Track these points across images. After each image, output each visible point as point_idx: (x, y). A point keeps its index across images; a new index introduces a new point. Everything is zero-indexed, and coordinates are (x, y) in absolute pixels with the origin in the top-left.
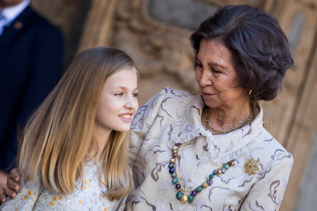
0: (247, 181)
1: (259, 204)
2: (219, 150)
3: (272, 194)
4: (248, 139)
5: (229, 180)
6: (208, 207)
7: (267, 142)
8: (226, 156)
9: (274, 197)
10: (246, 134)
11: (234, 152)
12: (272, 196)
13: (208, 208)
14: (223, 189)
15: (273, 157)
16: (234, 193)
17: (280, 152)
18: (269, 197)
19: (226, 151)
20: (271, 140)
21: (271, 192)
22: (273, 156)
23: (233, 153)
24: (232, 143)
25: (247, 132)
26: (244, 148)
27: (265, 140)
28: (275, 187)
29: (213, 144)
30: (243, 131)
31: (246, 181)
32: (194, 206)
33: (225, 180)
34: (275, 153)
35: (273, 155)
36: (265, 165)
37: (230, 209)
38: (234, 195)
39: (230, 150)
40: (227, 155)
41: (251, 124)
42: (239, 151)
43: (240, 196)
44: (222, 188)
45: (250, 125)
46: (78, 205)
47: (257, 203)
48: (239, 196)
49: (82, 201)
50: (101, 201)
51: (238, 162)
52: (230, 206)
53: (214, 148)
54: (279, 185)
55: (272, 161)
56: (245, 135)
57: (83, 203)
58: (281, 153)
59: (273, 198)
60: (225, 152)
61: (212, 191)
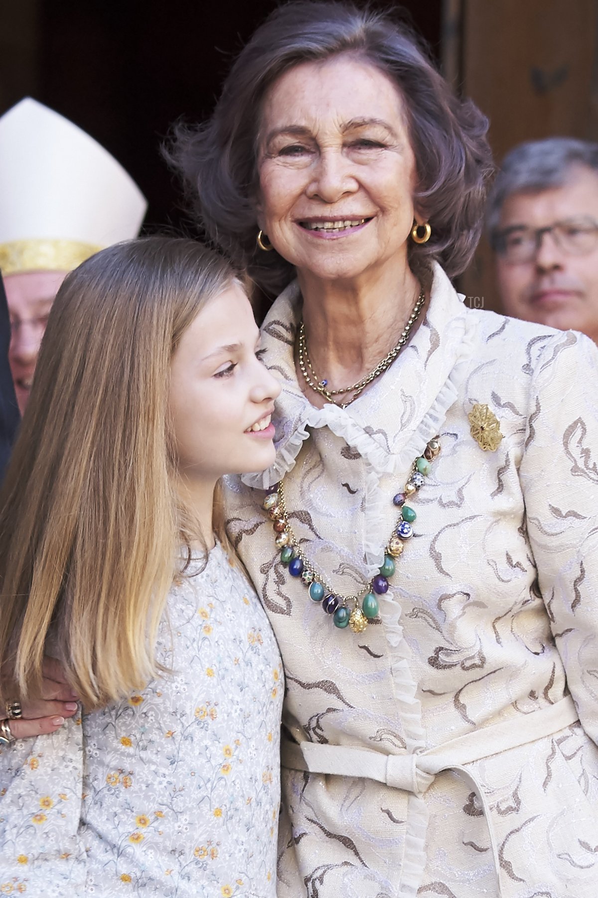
0: (501, 471)
1: (561, 509)
2: (382, 433)
3: (581, 464)
4: (442, 361)
5: (460, 491)
6: (455, 595)
7: (496, 338)
8: (411, 439)
9: (590, 469)
10: (430, 353)
11: (425, 417)
12: (583, 471)
13: (457, 596)
14: (463, 525)
15: (527, 368)
16: (494, 517)
17: (540, 344)
18: (578, 475)
19: (403, 426)
20: (503, 328)
21: (575, 461)
22: (528, 365)
23: (425, 420)
24: (406, 398)
25: (429, 346)
26: (445, 389)
27: (487, 337)
28: (580, 442)
29: (357, 429)
30: (416, 350)
31: (499, 473)
32: (419, 614)
33: (451, 500)
34: (528, 353)
35: (526, 362)
36: (519, 402)
37: (514, 564)
38: (496, 522)
39: (411, 415)
40: (412, 433)
41: (427, 321)
42: (438, 407)
43: (513, 516)
44: (458, 524)
45: (426, 323)
46: (208, 682)
47: (556, 511)
48: (511, 518)
49: (214, 668)
50: (259, 655)
51: (454, 434)
52: (507, 554)
53: (367, 435)
54: (584, 430)
55: (531, 380)
56: (429, 356)
57: (219, 674)
58: (544, 346)
59: (590, 474)
60: (401, 430)
61: (438, 549)
